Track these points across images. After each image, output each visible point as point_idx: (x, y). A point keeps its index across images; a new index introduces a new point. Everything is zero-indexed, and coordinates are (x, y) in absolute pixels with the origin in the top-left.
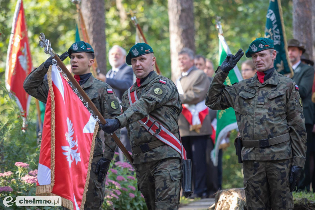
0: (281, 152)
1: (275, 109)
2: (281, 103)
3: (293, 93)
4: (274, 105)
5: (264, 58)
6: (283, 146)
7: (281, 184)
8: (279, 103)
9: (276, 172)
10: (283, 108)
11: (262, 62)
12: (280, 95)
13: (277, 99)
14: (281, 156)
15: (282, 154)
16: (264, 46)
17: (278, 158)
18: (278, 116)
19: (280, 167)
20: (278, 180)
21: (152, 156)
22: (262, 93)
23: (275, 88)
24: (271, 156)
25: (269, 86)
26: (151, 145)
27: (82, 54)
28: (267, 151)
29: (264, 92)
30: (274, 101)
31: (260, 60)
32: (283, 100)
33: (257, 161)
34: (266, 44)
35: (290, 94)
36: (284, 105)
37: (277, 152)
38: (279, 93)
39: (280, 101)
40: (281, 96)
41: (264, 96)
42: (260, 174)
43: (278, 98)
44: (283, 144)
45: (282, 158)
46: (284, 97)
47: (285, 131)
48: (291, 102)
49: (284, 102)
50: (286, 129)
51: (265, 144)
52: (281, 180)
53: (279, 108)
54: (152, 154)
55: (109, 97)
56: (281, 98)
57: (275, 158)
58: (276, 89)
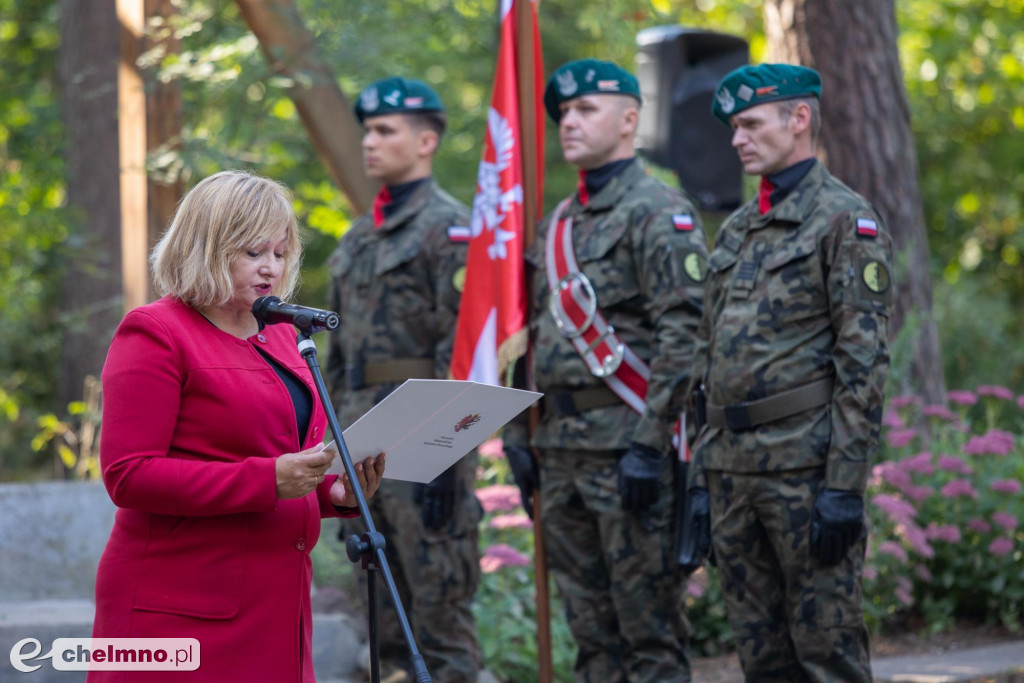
0: (788, 444)
1: (778, 302)
2: (802, 281)
3: (843, 247)
4: (777, 289)
5: (755, 134)
6: (799, 424)
7: (795, 546)
8: (795, 283)
9: (777, 508)
10: (807, 298)
11: (751, 147)
12: (800, 255)
13: (791, 269)
14: (789, 457)
15: (792, 450)
16: (755, 94)
17: (778, 466)
18: (788, 325)
19: (787, 491)
20: (784, 534)
21: (580, 434)
22: (755, 249)
23: (793, 234)
24: (759, 457)
25: (776, 224)
26: (579, 399)
27: (390, 121)
28: (748, 440)
29: (761, 248)
30: (778, 278)
31: (745, 140)
32: (807, 272)
33: (728, 472)
34: (763, 84)
35: (836, 249)
36: (810, 290)
37: (775, 447)
38: (799, 249)
39: (797, 274)
40: (803, 258)
41: (759, 259)
42: (736, 513)
43: (792, 267)
44: (801, 416)
45: (790, 465)
46: (814, 262)
47: (810, 373)
48: (834, 276)
49: (815, 277)
50: (811, 366)
51: (740, 421)
52: (791, 536)
53: (793, 298)
54: (582, 426)
55: (453, 256)
56: (801, 267)
57: (771, 466)
58: (798, 233)
